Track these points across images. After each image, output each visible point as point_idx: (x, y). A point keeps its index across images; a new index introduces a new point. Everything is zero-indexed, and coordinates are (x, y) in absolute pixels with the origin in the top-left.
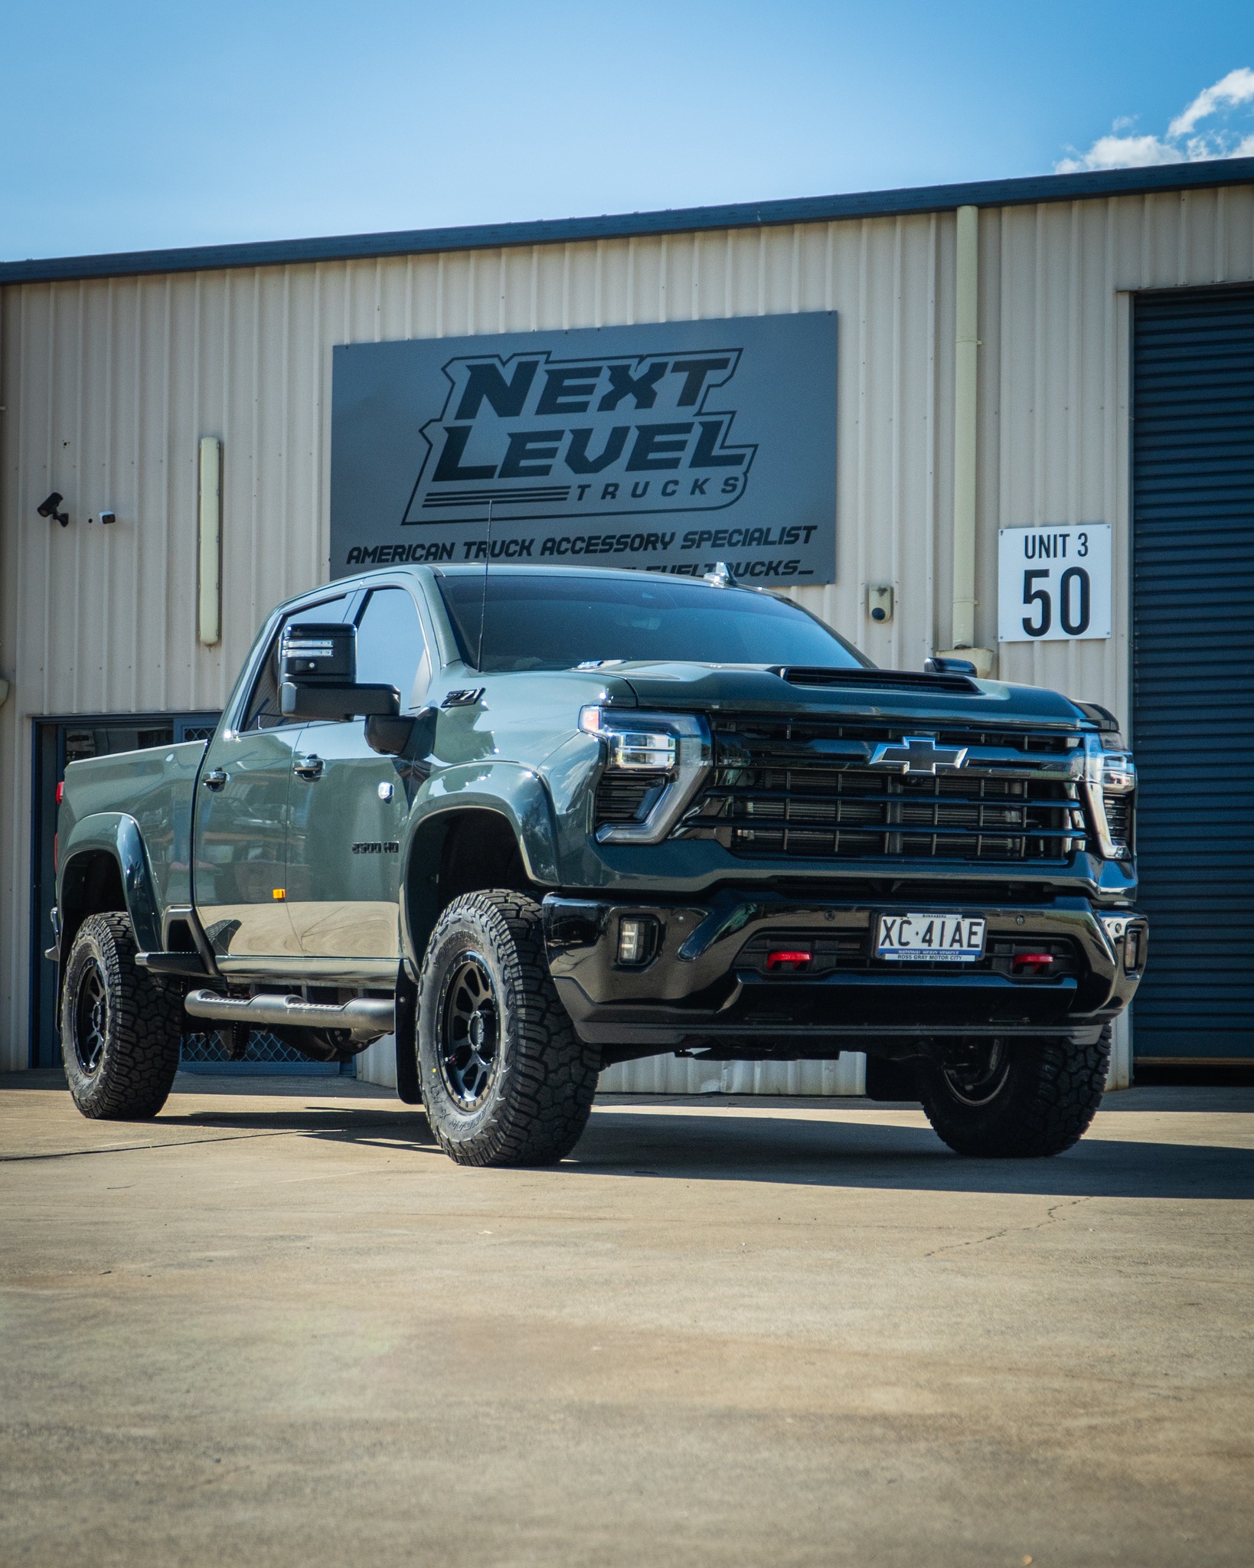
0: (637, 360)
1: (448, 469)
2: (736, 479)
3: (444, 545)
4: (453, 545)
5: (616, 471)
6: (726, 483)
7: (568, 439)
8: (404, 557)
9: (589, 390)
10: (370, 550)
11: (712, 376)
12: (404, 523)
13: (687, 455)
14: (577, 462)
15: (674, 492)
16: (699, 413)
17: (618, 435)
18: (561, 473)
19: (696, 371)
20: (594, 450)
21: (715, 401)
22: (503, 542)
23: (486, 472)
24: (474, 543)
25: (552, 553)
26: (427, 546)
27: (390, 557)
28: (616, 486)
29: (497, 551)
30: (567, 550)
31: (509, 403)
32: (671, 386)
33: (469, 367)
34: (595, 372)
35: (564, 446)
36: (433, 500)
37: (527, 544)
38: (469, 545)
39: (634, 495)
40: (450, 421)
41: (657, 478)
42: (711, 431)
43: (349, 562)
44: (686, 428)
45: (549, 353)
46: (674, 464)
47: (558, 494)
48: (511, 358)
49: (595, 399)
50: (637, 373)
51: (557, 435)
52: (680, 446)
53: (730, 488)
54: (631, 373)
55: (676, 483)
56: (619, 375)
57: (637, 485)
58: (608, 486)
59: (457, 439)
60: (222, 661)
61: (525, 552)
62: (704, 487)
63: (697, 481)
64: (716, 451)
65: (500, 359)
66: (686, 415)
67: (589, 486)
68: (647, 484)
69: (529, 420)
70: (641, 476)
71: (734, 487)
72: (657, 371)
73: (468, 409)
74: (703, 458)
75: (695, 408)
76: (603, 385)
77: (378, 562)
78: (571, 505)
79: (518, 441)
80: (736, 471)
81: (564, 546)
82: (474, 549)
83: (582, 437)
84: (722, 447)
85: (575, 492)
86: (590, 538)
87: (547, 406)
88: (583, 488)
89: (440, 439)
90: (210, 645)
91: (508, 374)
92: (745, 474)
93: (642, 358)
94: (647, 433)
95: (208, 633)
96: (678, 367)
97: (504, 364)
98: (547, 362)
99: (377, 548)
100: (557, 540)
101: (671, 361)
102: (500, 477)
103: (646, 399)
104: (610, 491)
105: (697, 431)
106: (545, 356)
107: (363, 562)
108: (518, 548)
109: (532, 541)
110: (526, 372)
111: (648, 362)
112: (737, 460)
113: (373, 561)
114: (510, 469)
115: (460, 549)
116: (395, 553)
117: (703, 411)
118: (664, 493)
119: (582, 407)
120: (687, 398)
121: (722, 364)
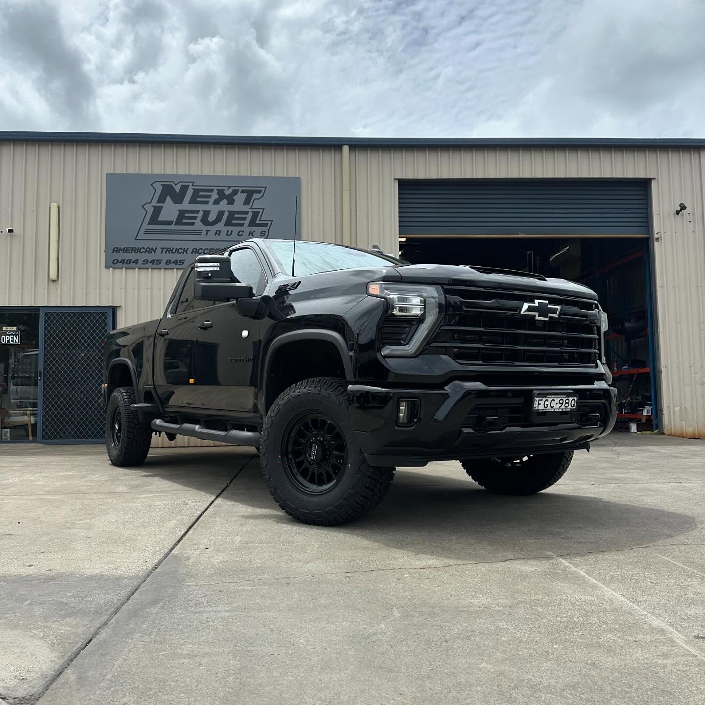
0: (227, 188)
1: (154, 220)
2: (265, 232)
3: (152, 248)
4: (156, 248)
5: (220, 226)
6: (261, 233)
7: (201, 213)
8: (136, 251)
9: (210, 197)
10: (122, 248)
11: (255, 196)
12: (136, 239)
13: (247, 222)
14: (205, 221)
15: (242, 235)
16: (251, 208)
17: (221, 214)
18: (198, 225)
19: (250, 194)
20: (212, 218)
21: (257, 205)
22: (177, 249)
23: (169, 223)
24: (165, 248)
25: (196, 253)
26: (145, 248)
27: (130, 251)
28: (220, 231)
29: (174, 251)
30: (201, 253)
31: (178, 198)
32: (240, 198)
33: (162, 185)
34: (212, 191)
35: (200, 216)
36: (147, 232)
37: (186, 249)
38: (163, 249)
39: (227, 235)
40: (154, 203)
41: (236, 229)
42: (255, 215)
43: (113, 252)
44: (247, 213)
45: (193, 183)
46: (242, 225)
47: (199, 232)
48: (179, 183)
49: (211, 200)
50: (228, 192)
51: (198, 212)
52: (244, 219)
53: (263, 235)
54: (225, 192)
55: (243, 232)
56: (221, 193)
57: (228, 231)
58: (217, 231)
59: (157, 210)
60: (59, 289)
61: (185, 252)
62: (254, 234)
63: (251, 231)
64: (258, 222)
65: (174, 183)
66: (246, 208)
67: (210, 231)
68: (232, 231)
69: (186, 205)
70: (230, 228)
71: (265, 234)
72: (235, 192)
73: (162, 200)
74: (252, 223)
75: (249, 206)
76: (215, 196)
77: (126, 252)
78: (203, 236)
79: (182, 213)
80: (265, 229)
81: (200, 251)
82: (165, 250)
83: (207, 213)
84: (260, 220)
85: (204, 233)
86: (210, 249)
87: (193, 201)
88: (208, 231)
89: (151, 210)
90: (54, 281)
91: (177, 189)
92: (268, 230)
93: (229, 187)
94: (232, 214)
95: (53, 275)
96: (243, 192)
97: (176, 185)
98: (193, 185)
99: (125, 248)
100: (198, 249)
101: (240, 189)
102: (175, 225)
103: (231, 202)
104: (218, 233)
105: (250, 214)
106: (192, 184)
107: (119, 252)
108: (182, 251)
109: (188, 249)
110: (184, 189)
111: (231, 189)
112: (266, 225)
113: (123, 252)
114: (179, 222)
115: (159, 251)
116: (132, 250)
117: (253, 207)
118: (238, 235)
119: (207, 203)
120: (247, 202)
121: (259, 192)
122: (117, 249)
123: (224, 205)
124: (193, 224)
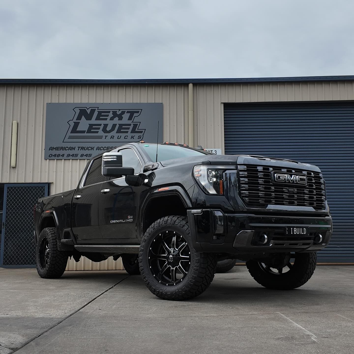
0: (119, 110)
1: (74, 130)
2: (141, 136)
3: (73, 147)
4: (75, 147)
5: (114, 133)
6: (139, 137)
7: (103, 126)
8: (63, 149)
9: (108, 116)
10: (55, 148)
11: (135, 115)
12: (63, 142)
13: (130, 131)
14: (105, 130)
15: (127, 138)
16: (133, 122)
17: (114, 126)
18: (101, 133)
19: (132, 114)
21: (136, 120)
22: (87, 147)
23: (83, 132)
24: (80, 147)
25: (98, 150)
26: (69, 147)
27: (60, 149)
28: (114, 136)
29: (86, 149)
30: (102, 149)
31: (89, 117)
32: (126, 116)
33: (79, 109)
34: (109, 112)
35: (102, 127)
36: (70, 137)
37: (93, 148)
38: (79, 147)
39: (118, 138)
40: (75, 120)
41: (123, 135)
42: (135, 126)
43: (49, 150)
44: (130, 125)
45: (98, 108)
46: (127, 132)
47: (101, 137)
48: (89, 108)
49: (109, 118)
50: (119, 113)
51: (100, 125)
52: (129, 128)
53: (140, 138)
54: (117, 113)
55: (127, 136)
56: (115, 113)
57: (118, 136)
58: (112, 136)
59: (76, 124)
60: (16, 172)
61: (92, 149)
62: (134, 137)
63: (132, 136)
64: (136, 130)
65: (87, 108)
66: (130, 122)
67: (107, 136)
68: (121, 136)
69: (93, 121)
70: (120, 134)
71: (141, 138)
72: (123, 113)
73: (79, 118)
74: (133, 131)
75: (132, 121)
76: (111, 115)
77: (57, 150)
78: (103, 140)
79: (91, 126)
80: (141, 134)
81: (101, 148)
82: (80, 148)
83: (106, 126)
84: (138, 129)
85: (104, 137)
86: (108, 147)
87: (98, 118)
88: (106, 136)
89: (72, 124)
90: (13, 168)
91: (89, 111)
92: (143, 135)
93: (120, 110)
94: (121, 125)
95: (13, 164)
96: (128, 112)
97: (88, 109)
98: (98, 109)
99: (56, 147)
100: (100, 147)
101: (126, 111)
102: (86, 133)
103: (120, 118)
104: (112, 137)
105: (132, 126)
106: (97, 108)
107: (53, 150)
108: (91, 149)
109: (94, 147)
110: (93, 111)
111: (121, 111)
112: (141, 132)
113: (55, 150)
114: (89, 131)
115: (77, 148)
116: (61, 148)
117: (134, 121)
118: (125, 138)
119: (106, 119)
120: (130, 118)
121: (138, 112)
122: (52, 148)
123: (116, 121)
124: (97, 132)
